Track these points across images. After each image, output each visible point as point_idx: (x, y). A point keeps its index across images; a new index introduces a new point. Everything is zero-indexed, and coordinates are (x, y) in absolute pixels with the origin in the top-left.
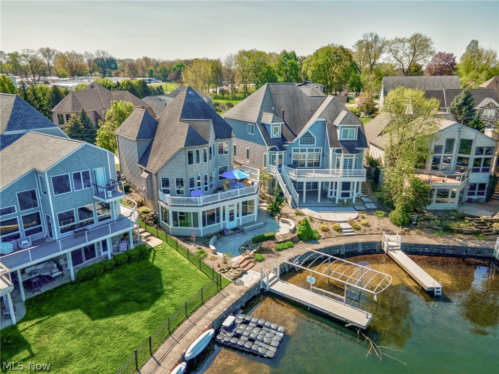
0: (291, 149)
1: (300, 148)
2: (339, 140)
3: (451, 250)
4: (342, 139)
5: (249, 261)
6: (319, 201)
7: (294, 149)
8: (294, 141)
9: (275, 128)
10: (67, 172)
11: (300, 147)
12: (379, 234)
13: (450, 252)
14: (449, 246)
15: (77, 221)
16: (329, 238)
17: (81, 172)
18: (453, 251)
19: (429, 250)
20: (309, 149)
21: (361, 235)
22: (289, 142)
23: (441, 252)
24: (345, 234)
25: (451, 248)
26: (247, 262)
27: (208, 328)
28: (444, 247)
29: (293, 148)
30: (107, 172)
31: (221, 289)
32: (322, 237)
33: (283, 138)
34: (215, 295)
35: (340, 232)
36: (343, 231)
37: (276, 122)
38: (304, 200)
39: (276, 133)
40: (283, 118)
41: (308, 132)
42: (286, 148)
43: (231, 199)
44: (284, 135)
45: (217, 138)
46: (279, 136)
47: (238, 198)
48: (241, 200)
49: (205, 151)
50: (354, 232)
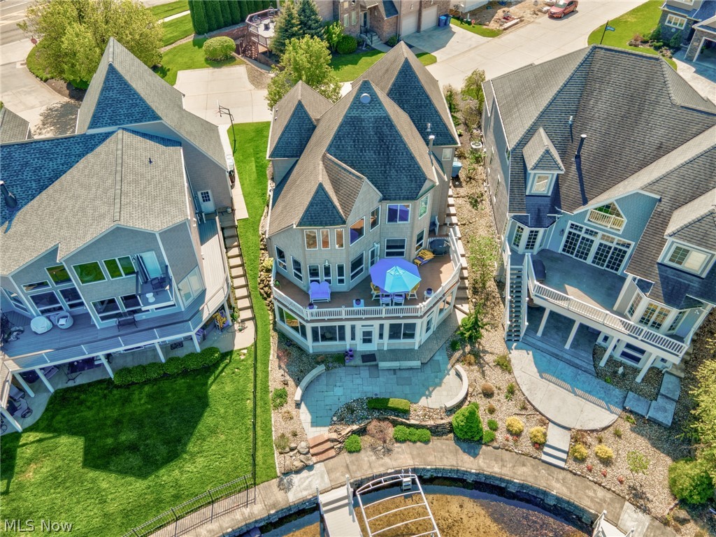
0: (566, 222)
1: (584, 227)
2: (659, 260)
4: (666, 262)
5: (332, 444)
6: (567, 346)
7: (572, 225)
10: (94, 259)
11: (585, 224)
12: (614, 492)
15: (123, 309)
16: (507, 450)
17: (117, 259)
20: (603, 235)
21: (575, 474)
22: (563, 211)
26: (329, 445)
29: (570, 222)
30: (159, 256)
31: (255, 484)
32: (495, 444)
33: (556, 199)
34: (240, 492)
35: (537, 449)
36: (546, 449)
37: (543, 168)
38: (540, 334)
39: (540, 187)
40: (579, 151)
41: (612, 204)
42: (554, 219)
43: (366, 319)
44: (563, 190)
45: (384, 199)
46: (548, 191)
47: (381, 318)
48: (389, 322)
49: (339, 233)
50: (565, 461)
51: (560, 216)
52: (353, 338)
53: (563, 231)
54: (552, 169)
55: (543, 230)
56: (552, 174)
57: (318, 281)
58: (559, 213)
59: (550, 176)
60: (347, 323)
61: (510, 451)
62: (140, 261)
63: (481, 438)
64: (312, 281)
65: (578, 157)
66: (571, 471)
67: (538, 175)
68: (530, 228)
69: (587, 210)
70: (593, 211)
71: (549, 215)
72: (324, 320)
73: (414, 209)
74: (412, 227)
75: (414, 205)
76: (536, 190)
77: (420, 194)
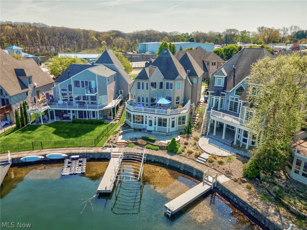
0: (229, 96)
1: (235, 97)
3: (253, 211)
5: (125, 144)
8: (230, 91)
9: (219, 80)
11: (235, 96)
12: (220, 172)
13: (252, 214)
14: (251, 207)
15: (82, 100)
16: (184, 157)
17: (84, 81)
18: (254, 214)
19: (237, 201)
21: (207, 166)
22: (227, 91)
23: (246, 209)
24: (197, 160)
25: (253, 210)
27: (65, 154)
28: (247, 206)
29: (230, 96)
30: (96, 83)
31: (95, 147)
32: (181, 155)
33: (225, 88)
34: (89, 147)
35: (196, 158)
36: (199, 158)
37: (219, 75)
38: (214, 134)
39: (219, 83)
40: (234, 74)
41: (241, 86)
42: (224, 95)
43: (150, 113)
44: (228, 86)
45: (165, 78)
46: (222, 85)
47: (155, 114)
48: (158, 116)
49: (147, 84)
50: (205, 162)
51: (226, 93)
52: (146, 124)
53: (228, 101)
54: (221, 75)
55: (220, 98)
56: (223, 78)
58: (225, 92)
59: (222, 79)
60: (144, 115)
61: (186, 157)
62: (90, 83)
63: (176, 152)
64: (138, 103)
65: (234, 76)
66: (206, 165)
67: (218, 78)
68: (215, 97)
69: (234, 90)
70: (236, 90)
71: (222, 93)
72: (137, 112)
73: (174, 84)
74: (174, 92)
75: (174, 83)
76: (218, 84)
77: (176, 79)
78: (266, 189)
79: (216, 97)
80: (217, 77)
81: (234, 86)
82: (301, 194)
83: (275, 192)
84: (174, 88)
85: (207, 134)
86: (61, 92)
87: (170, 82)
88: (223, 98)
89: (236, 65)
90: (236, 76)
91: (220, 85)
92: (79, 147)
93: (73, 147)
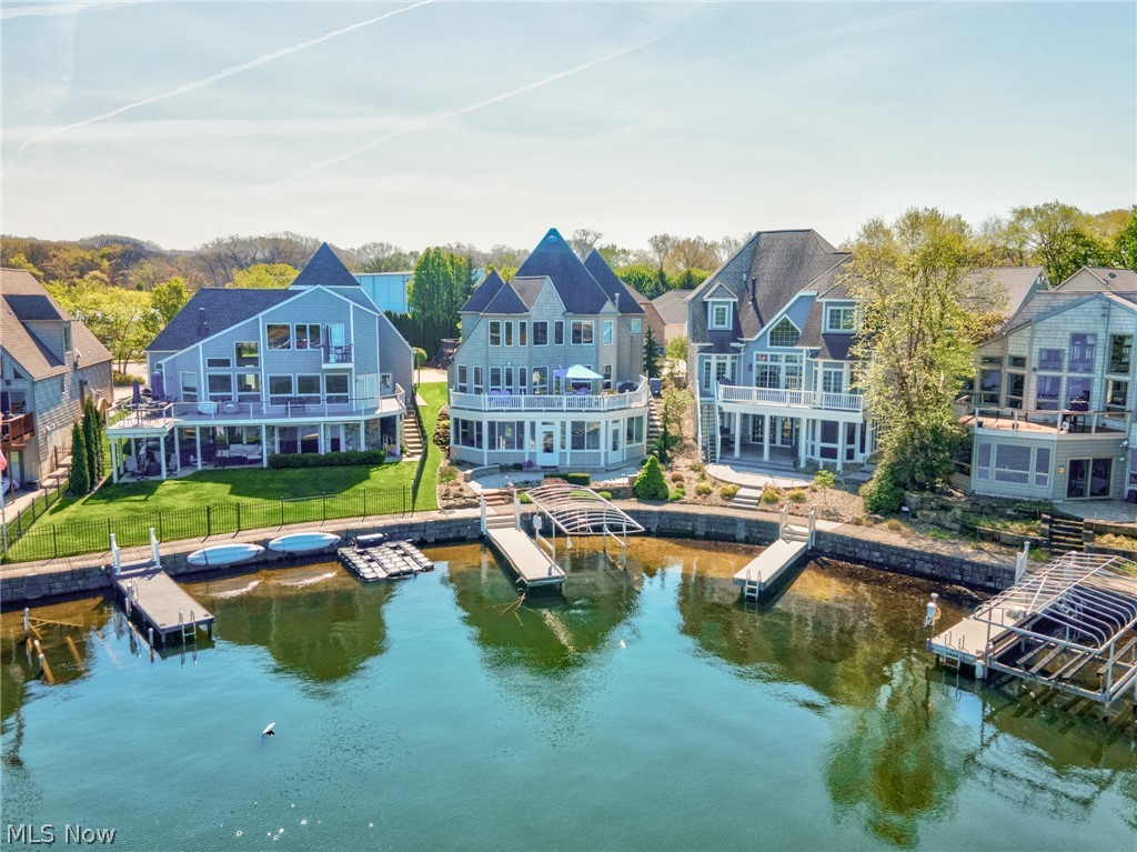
0: (752, 353)
1: (769, 353)
2: (823, 332)
3: (928, 563)
4: (829, 330)
7: (758, 355)
8: (756, 336)
9: (717, 309)
10: (288, 321)
11: (769, 350)
15: (295, 393)
16: (695, 503)
17: (308, 326)
19: (881, 556)
20: (787, 357)
21: (766, 511)
22: (745, 339)
24: (733, 504)
25: (927, 558)
29: (755, 353)
30: (347, 332)
31: (413, 511)
32: (682, 501)
34: (396, 513)
35: (727, 500)
36: (735, 500)
37: (718, 297)
38: (737, 453)
39: (721, 320)
40: (754, 295)
41: (785, 319)
42: (737, 350)
43: (546, 411)
44: (743, 325)
45: (568, 311)
46: (728, 325)
47: (562, 411)
48: (569, 418)
49: (523, 326)
50: (757, 504)
51: (743, 345)
52: (533, 446)
53: (751, 366)
54: (725, 297)
55: (728, 359)
56: (728, 303)
57: (499, 390)
58: (742, 342)
59: (726, 307)
60: (527, 418)
61: (699, 504)
62: (328, 332)
63: (667, 497)
64: (492, 390)
65: (754, 300)
66: (762, 510)
67: (716, 307)
68: (714, 356)
69: (766, 332)
70: (772, 333)
71: (732, 344)
72: (502, 411)
73: (597, 328)
74: (597, 351)
75: (597, 322)
76: (717, 323)
77: (602, 311)
78: (932, 523)
79: (718, 358)
80: (714, 303)
81: (763, 326)
82: (1009, 512)
83: (955, 521)
84: (597, 339)
85: (718, 455)
86: (205, 371)
87: (586, 321)
88: (736, 361)
89: (749, 273)
90: (758, 300)
91: (723, 323)
92: (361, 516)
93: (341, 517)
